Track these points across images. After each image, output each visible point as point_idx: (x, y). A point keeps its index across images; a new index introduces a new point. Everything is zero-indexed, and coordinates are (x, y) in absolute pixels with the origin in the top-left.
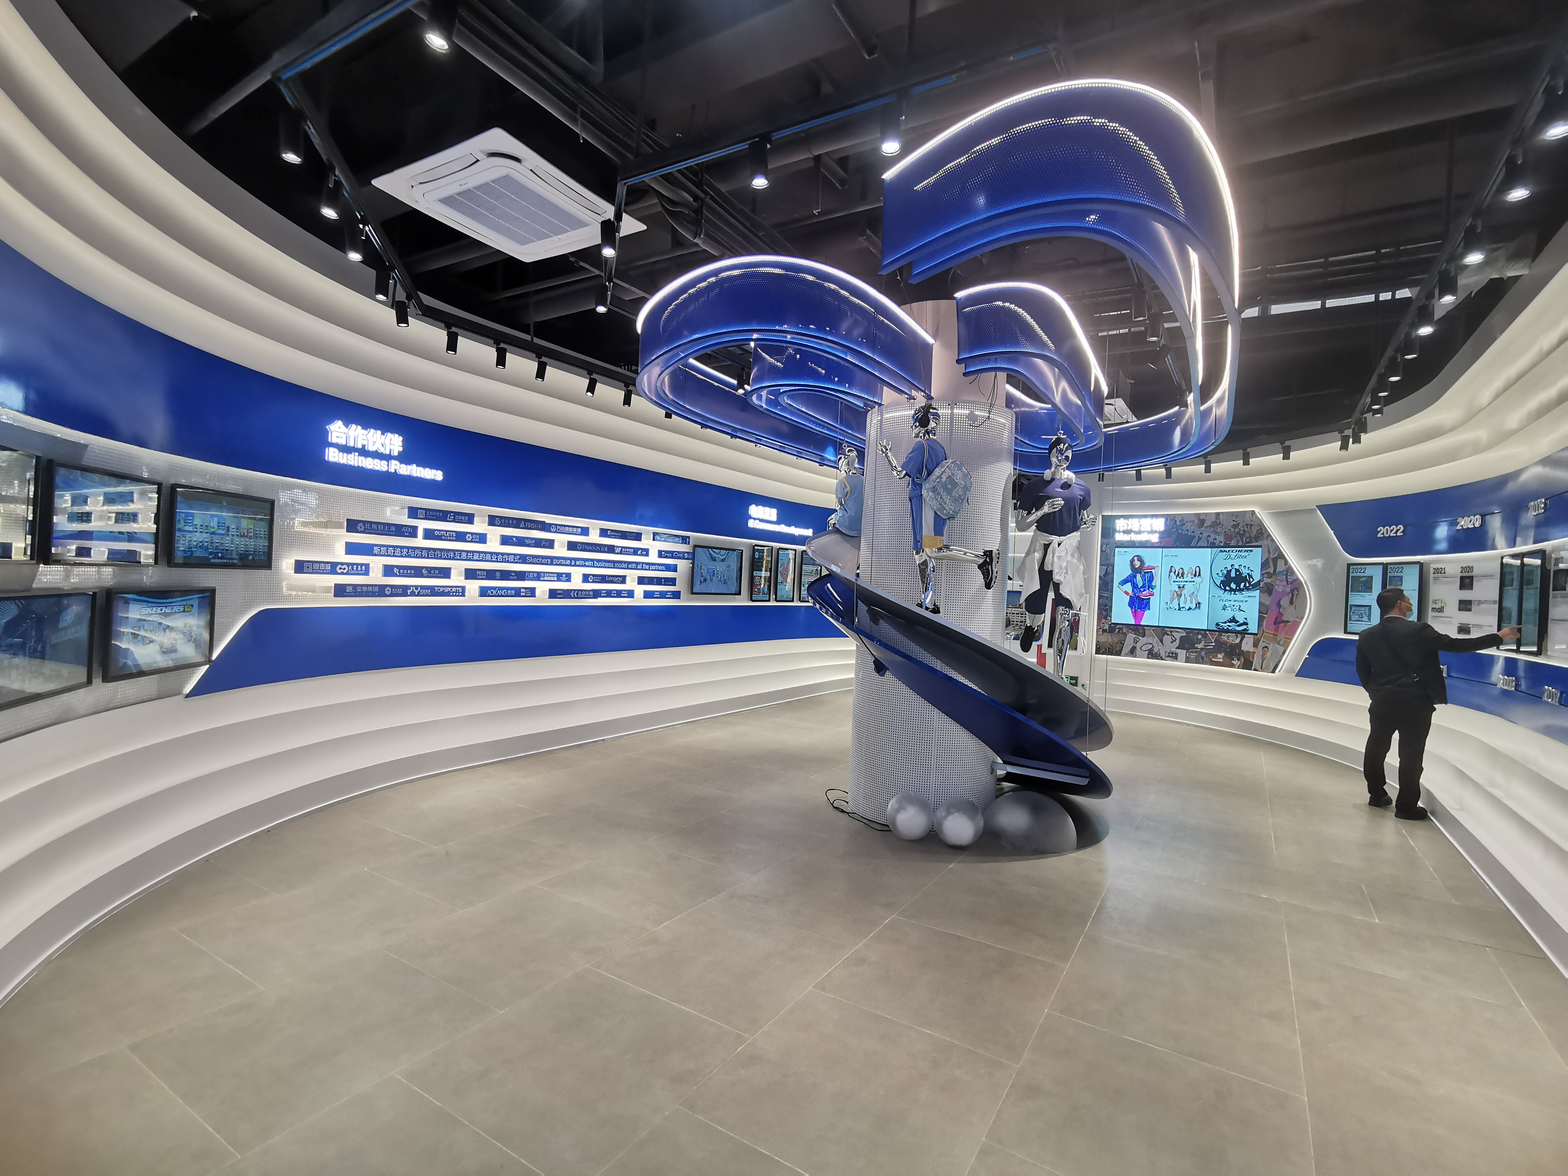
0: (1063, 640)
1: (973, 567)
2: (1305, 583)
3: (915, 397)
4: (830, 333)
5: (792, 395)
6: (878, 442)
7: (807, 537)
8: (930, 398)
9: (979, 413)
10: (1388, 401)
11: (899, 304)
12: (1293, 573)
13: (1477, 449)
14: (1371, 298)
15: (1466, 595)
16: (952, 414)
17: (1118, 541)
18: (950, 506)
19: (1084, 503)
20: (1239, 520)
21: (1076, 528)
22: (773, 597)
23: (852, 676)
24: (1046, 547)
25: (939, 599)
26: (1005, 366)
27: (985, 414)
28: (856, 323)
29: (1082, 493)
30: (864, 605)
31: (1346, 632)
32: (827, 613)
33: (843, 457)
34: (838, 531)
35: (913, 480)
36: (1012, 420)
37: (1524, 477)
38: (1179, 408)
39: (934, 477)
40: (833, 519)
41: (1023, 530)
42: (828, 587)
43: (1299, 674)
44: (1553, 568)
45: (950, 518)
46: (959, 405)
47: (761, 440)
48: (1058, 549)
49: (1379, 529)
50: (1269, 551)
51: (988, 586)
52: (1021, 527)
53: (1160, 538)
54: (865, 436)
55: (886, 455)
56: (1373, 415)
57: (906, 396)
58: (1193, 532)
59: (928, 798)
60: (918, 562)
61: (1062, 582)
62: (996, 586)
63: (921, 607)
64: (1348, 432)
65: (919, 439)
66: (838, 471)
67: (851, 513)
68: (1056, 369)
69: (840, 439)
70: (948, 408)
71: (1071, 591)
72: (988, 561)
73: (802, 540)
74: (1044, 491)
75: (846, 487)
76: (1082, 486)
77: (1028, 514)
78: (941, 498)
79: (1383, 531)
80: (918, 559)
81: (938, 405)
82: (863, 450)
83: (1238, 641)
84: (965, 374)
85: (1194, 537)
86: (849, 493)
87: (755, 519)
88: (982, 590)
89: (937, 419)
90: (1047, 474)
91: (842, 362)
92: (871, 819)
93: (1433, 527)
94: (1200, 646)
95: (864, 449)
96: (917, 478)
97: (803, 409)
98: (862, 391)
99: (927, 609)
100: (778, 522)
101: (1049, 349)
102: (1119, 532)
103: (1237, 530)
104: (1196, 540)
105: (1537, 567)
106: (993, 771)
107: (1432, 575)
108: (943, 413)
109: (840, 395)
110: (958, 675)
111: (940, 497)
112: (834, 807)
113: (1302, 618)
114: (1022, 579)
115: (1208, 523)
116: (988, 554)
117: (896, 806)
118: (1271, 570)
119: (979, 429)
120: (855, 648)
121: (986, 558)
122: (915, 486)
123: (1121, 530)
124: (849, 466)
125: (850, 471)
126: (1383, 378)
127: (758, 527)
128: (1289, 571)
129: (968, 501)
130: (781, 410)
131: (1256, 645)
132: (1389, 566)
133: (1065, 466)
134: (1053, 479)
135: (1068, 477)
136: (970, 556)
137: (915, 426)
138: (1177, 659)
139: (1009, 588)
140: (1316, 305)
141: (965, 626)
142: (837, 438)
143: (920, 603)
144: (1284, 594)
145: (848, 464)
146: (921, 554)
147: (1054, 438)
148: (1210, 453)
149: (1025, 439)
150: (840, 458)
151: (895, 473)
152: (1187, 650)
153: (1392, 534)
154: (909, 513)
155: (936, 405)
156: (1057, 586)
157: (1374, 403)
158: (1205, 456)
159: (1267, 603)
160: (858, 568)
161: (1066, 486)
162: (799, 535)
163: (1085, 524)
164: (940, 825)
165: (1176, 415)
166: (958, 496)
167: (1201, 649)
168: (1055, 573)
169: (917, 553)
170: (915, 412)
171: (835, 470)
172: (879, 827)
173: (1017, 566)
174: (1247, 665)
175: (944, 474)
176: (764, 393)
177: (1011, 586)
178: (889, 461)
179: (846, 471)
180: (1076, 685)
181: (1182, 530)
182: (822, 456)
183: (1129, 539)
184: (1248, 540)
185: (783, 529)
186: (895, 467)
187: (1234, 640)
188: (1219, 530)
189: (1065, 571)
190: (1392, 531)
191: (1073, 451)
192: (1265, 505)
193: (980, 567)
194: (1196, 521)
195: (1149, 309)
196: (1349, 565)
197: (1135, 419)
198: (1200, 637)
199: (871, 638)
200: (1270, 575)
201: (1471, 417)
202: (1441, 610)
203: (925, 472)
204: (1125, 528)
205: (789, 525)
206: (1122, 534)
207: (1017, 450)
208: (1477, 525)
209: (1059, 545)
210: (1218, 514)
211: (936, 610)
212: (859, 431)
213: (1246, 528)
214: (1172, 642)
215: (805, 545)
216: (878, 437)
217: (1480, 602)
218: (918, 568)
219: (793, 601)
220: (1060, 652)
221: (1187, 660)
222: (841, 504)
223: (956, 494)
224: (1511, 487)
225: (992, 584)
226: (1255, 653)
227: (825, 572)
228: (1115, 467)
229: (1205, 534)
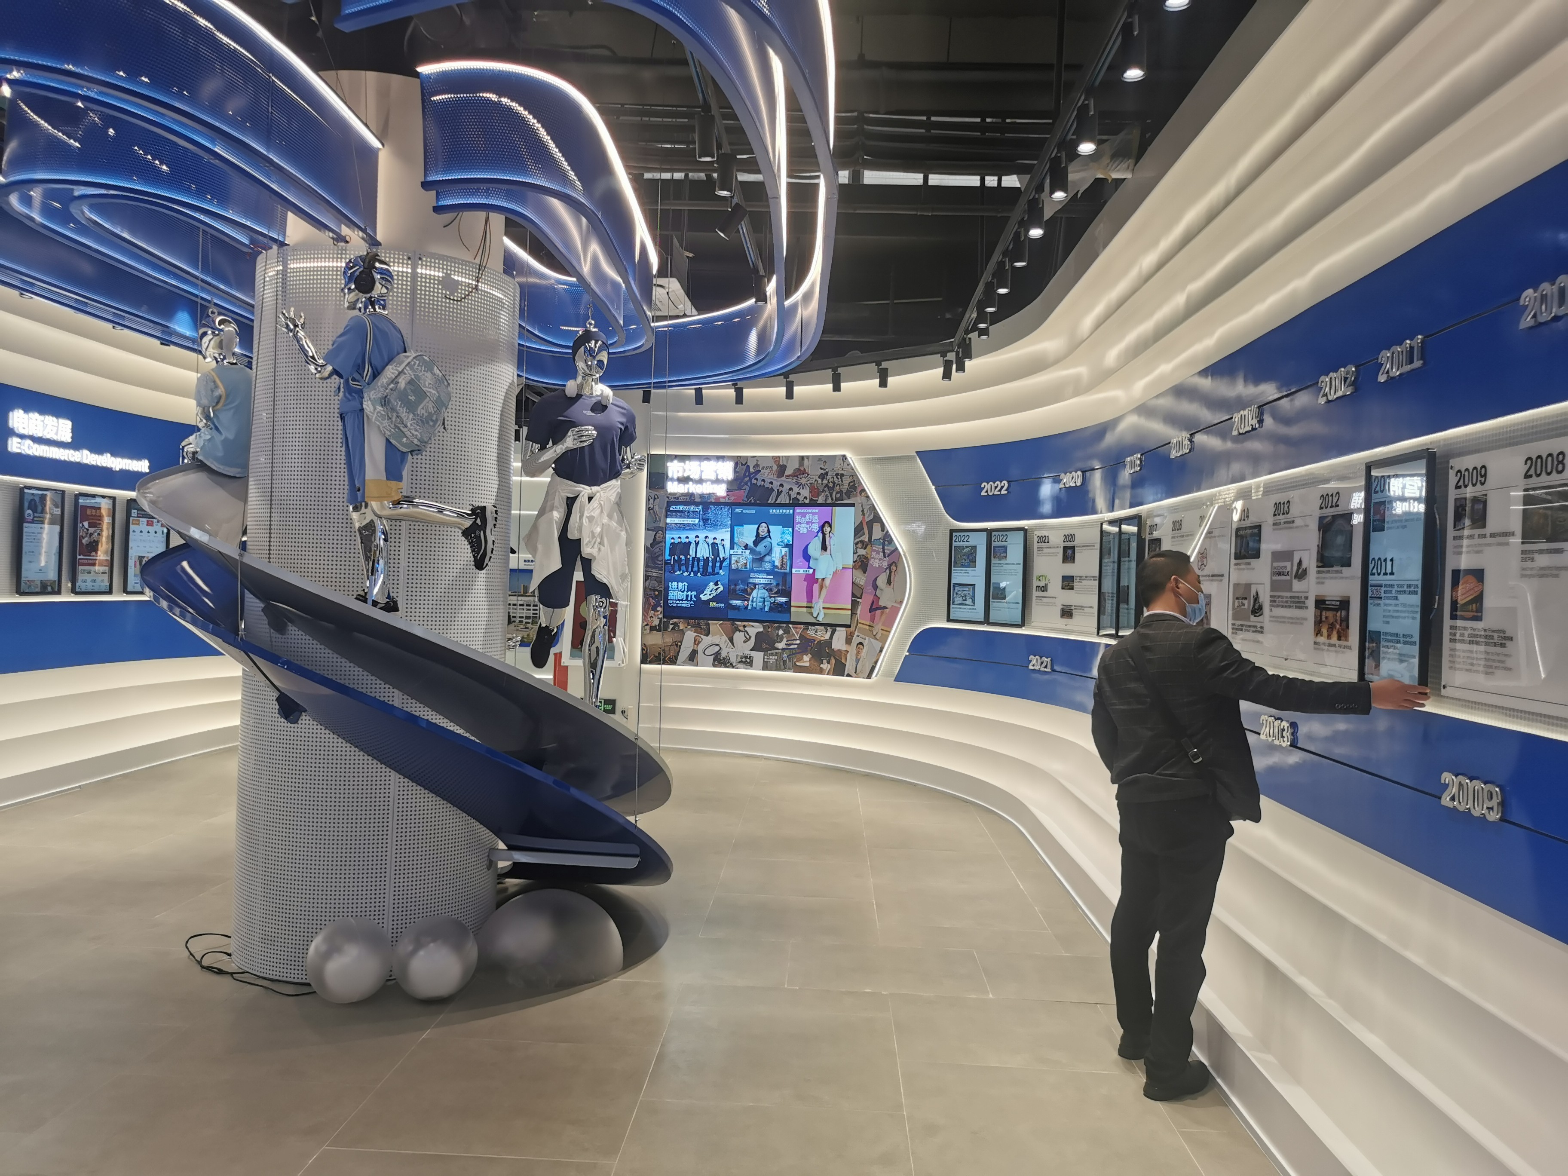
0: (597, 648)
1: (453, 534)
2: (905, 555)
3: (348, 239)
4: (180, 96)
5: (100, 204)
6: (279, 310)
7: (138, 475)
8: (373, 242)
9: (460, 279)
10: (995, 319)
11: (317, 68)
12: (891, 541)
13: (1078, 388)
14: (973, 181)
15: (1070, 569)
16: (414, 275)
17: (670, 494)
18: (413, 432)
19: (627, 436)
20: (828, 468)
21: (614, 474)
22: (66, 585)
23: (236, 721)
24: (571, 502)
25: (395, 586)
26: (504, 204)
27: (470, 282)
28: (230, 89)
29: (623, 420)
30: (257, 601)
31: (949, 620)
32: (183, 616)
33: (210, 332)
34: (201, 466)
35: (347, 381)
36: (515, 296)
37: (1122, 426)
38: (756, 302)
39: (385, 381)
40: (191, 444)
41: (533, 475)
42: (183, 569)
43: (897, 679)
44: (1148, 538)
45: (416, 451)
46: (426, 261)
47: (32, 285)
48: (587, 505)
49: (983, 486)
50: (863, 511)
51: (480, 564)
52: (531, 469)
53: (729, 490)
54: (253, 297)
55: (295, 336)
56: (979, 336)
57: (331, 234)
58: (771, 483)
59: (381, 925)
60: (357, 525)
61: (595, 558)
62: (493, 564)
63: (365, 601)
64: (951, 356)
65: (356, 313)
66: (200, 357)
67: (229, 434)
68: (584, 220)
69: (202, 298)
70: (407, 264)
71: (609, 573)
72: (480, 523)
73: (128, 479)
74: (565, 414)
75: (217, 387)
76: (622, 408)
77: (541, 449)
78: (398, 417)
79: (989, 488)
80: (357, 519)
81: (390, 258)
82: (249, 323)
83: (827, 636)
84: (437, 209)
85: (772, 490)
86: (222, 401)
87: (22, 437)
88: (468, 571)
89: (387, 280)
90: (571, 388)
91: (206, 156)
92: (277, 978)
93: (1037, 485)
94: (781, 645)
95: (252, 321)
96: (354, 379)
97: (126, 235)
98: (246, 214)
99: (375, 603)
100: (74, 445)
101: (573, 186)
102: (672, 480)
103: (825, 482)
104: (774, 494)
105: (1133, 534)
106: (491, 864)
107: (1036, 545)
108: (398, 272)
109: (202, 217)
110: (430, 713)
111: (394, 415)
112: (203, 967)
113: (901, 602)
114: (533, 550)
115: (789, 471)
116: (479, 512)
117: (323, 948)
118: (866, 538)
119: (461, 306)
120: (240, 673)
121: (476, 519)
122: (350, 394)
123: (675, 477)
124: (222, 349)
125: (225, 358)
126: (990, 289)
127: (30, 452)
128: (887, 539)
129: (444, 424)
130: (78, 231)
131: (849, 641)
132: (993, 533)
133: (598, 376)
134: (579, 396)
135: (602, 394)
136: (450, 516)
137: (349, 289)
138: (751, 666)
139: (513, 565)
140: (915, 179)
141: (441, 631)
142: (197, 296)
143: (363, 594)
144: (880, 570)
145: (220, 345)
146: (363, 510)
147: (581, 331)
148: (794, 371)
149: (534, 328)
150: (205, 334)
151: (312, 368)
152: (765, 651)
153: (997, 493)
154: (340, 440)
155: (385, 257)
156: (587, 564)
157: (980, 320)
158: (786, 375)
159: (862, 583)
160: (244, 533)
161: (600, 407)
162: (121, 471)
163: (628, 467)
164: (404, 967)
165: (751, 310)
166: (426, 414)
167: (783, 649)
168: (584, 542)
169: (356, 509)
170: (347, 264)
171: (194, 355)
172: (290, 990)
173: (524, 532)
174: (839, 670)
175: (403, 376)
176: (36, 194)
177: (514, 562)
178: (302, 347)
179: (216, 359)
180: (613, 711)
181: (757, 479)
182: (168, 327)
183: (686, 491)
184: (838, 496)
185: (86, 457)
186: (313, 357)
187: (822, 635)
188: (803, 481)
189: (599, 540)
190: (996, 487)
191: (609, 353)
192: (860, 448)
193: (466, 533)
194: (775, 468)
195: (719, 147)
196: (952, 531)
197: (694, 312)
198: (781, 632)
199: (272, 658)
200: (864, 545)
201: (1074, 346)
202: (1044, 589)
203: (368, 371)
204: (680, 475)
205: (97, 449)
206: (676, 483)
207: (523, 346)
208: (1079, 484)
209: (590, 499)
210: (802, 458)
211: (391, 606)
212: (240, 287)
213: (836, 479)
214: (745, 642)
215: (134, 490)
216: (280, 301)
217: (1081, 578)
218: (357, 534)
219: (110, 592)
220: (594, 667)
221: (766, 667)
222: (207, 417)
223: (423, 411)
224: (1110, 439)
225: (486, 561)
226: (848, 652)
227: (176, 541)
228: (669, 382)
229: (787, 487)
